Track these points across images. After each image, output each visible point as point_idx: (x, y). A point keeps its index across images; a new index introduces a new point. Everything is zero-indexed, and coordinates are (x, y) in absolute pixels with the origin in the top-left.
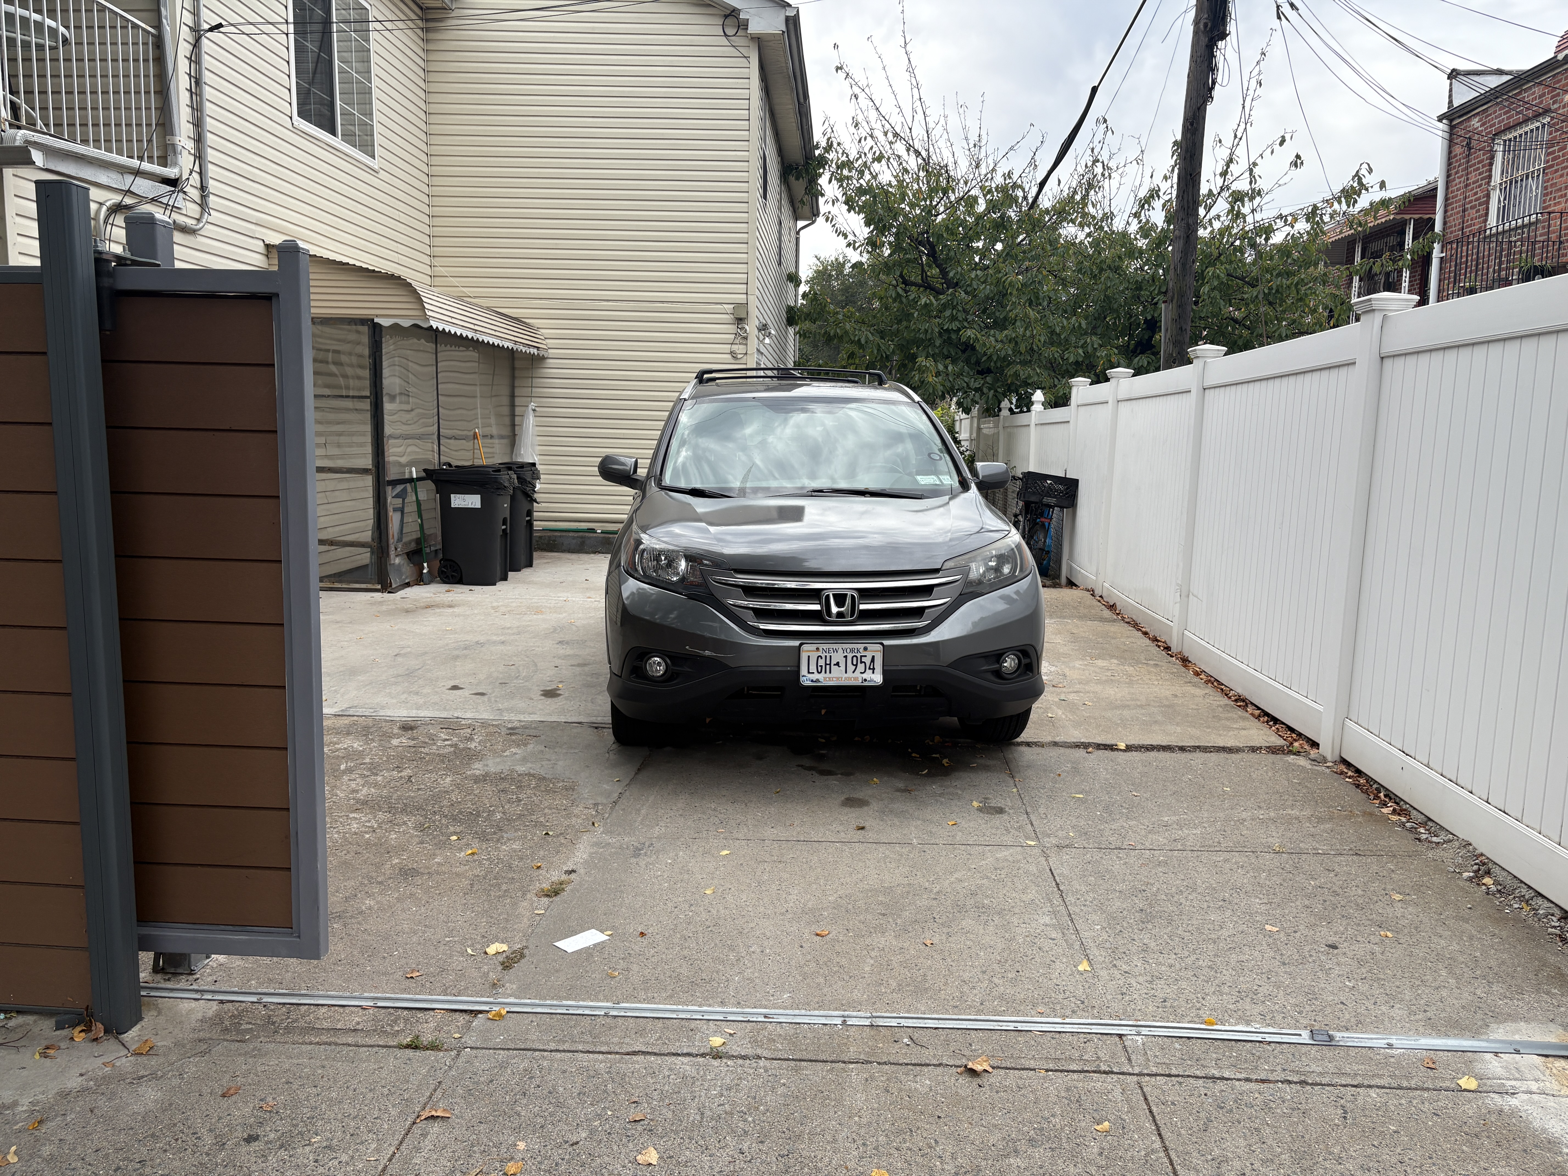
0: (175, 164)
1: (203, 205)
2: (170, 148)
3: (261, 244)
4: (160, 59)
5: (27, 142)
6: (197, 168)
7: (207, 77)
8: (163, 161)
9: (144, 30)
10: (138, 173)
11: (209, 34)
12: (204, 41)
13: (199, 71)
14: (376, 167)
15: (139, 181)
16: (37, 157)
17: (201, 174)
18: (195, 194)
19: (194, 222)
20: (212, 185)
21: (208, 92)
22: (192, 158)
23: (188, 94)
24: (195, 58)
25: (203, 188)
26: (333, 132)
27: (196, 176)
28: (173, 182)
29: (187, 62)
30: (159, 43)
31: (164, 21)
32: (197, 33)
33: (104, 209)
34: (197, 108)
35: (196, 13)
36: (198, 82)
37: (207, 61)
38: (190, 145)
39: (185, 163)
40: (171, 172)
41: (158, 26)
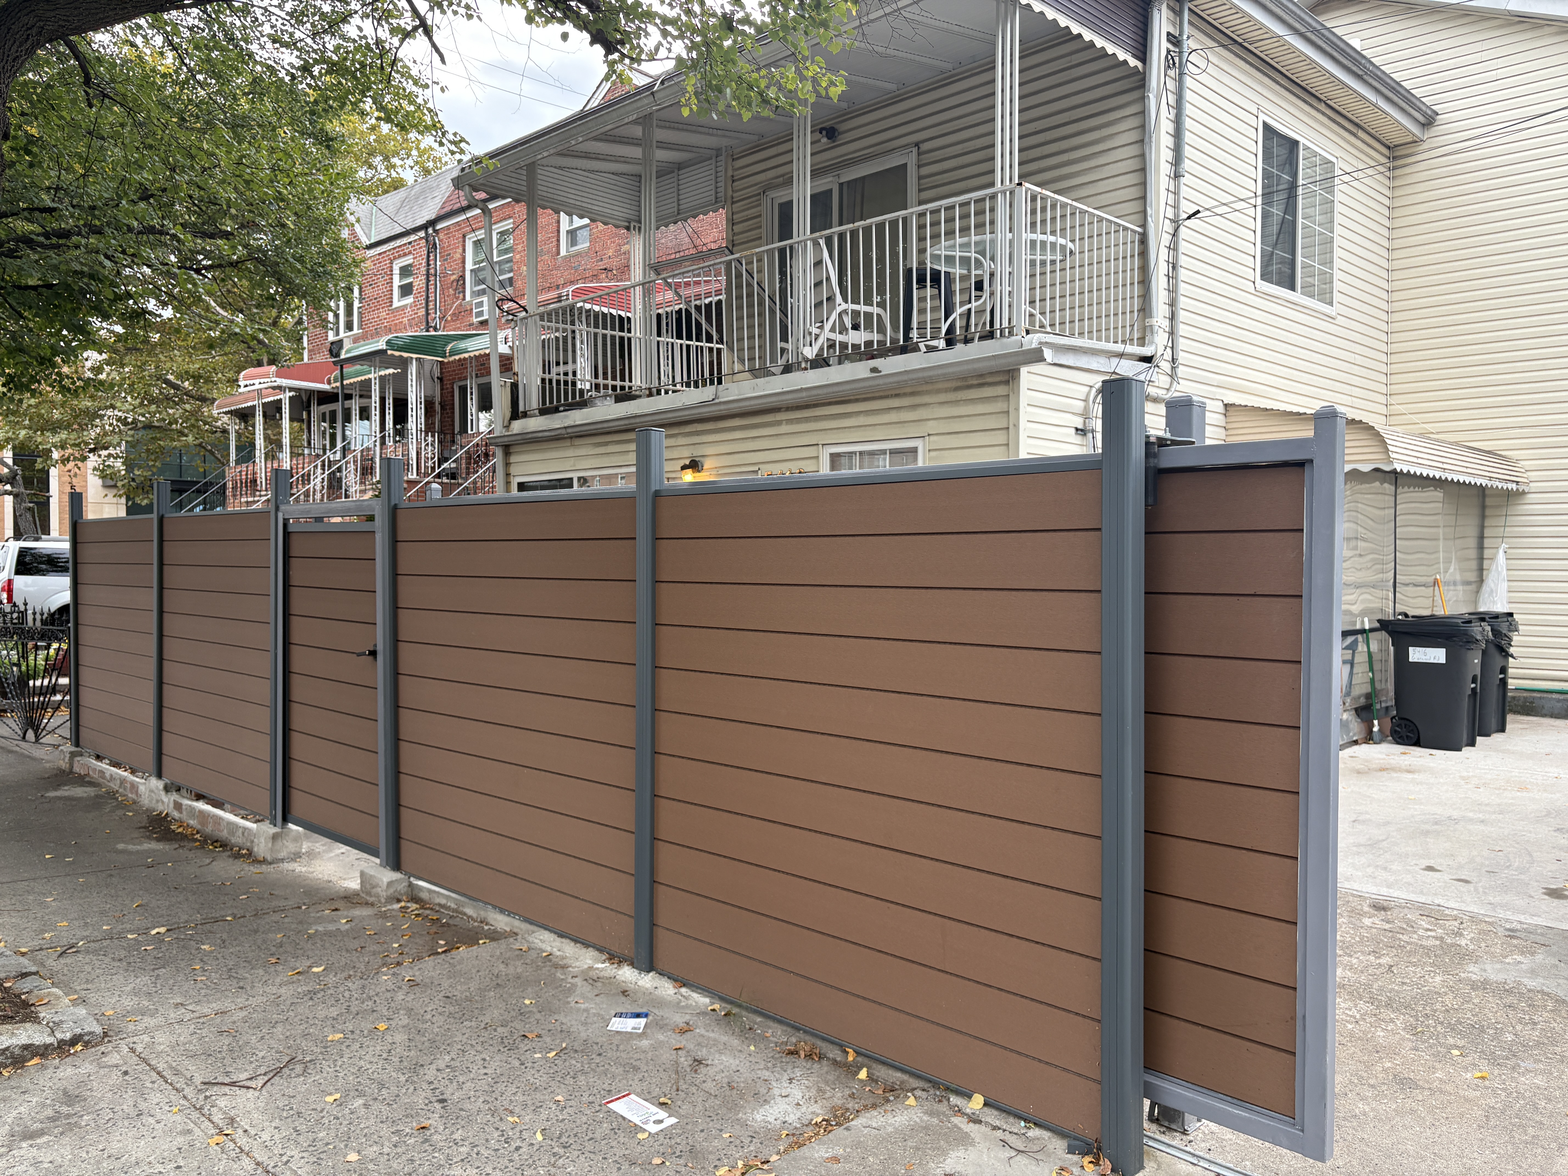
0: (1152, 342)
1: (1173, 376)
2: (1148, 330)
3: (1221, 404)
4: (1144, 254)
5: (1041, 343)
6: (1170, 344)
7: (1183, 260)
8: (1142, 342)
9: (1132, 230)
10: (1121, 355)
11: (1187, 223)
12: (1182, 229)
13: (1176, 257)
14: (1334, 314)
15: (1124, 362)
16: (1048, 354)
17: (1172, 348)
18: (1166, 366)
19: (1164, 392)
20: (1182, 357)
21: (1183, 274)
22: (1167, 335)
23: (1166, 279)
24: (1173, 247)
25: (1173, 360)
26: (1293, 288)
27: (1169, 350)
28: (1148, 359)
29: (1166, 251)
30: (1144, 240)
31: (1149, 219)
32: (1176, 223)
33: (1094, 390)
34: (1173, 291)
35: (1176, 207)
36: (1174, 268)
37: (1183, 246)
38: (1166, 324)
39: (1159, 342)
40: (1147, 351)
41: (1144, 225)
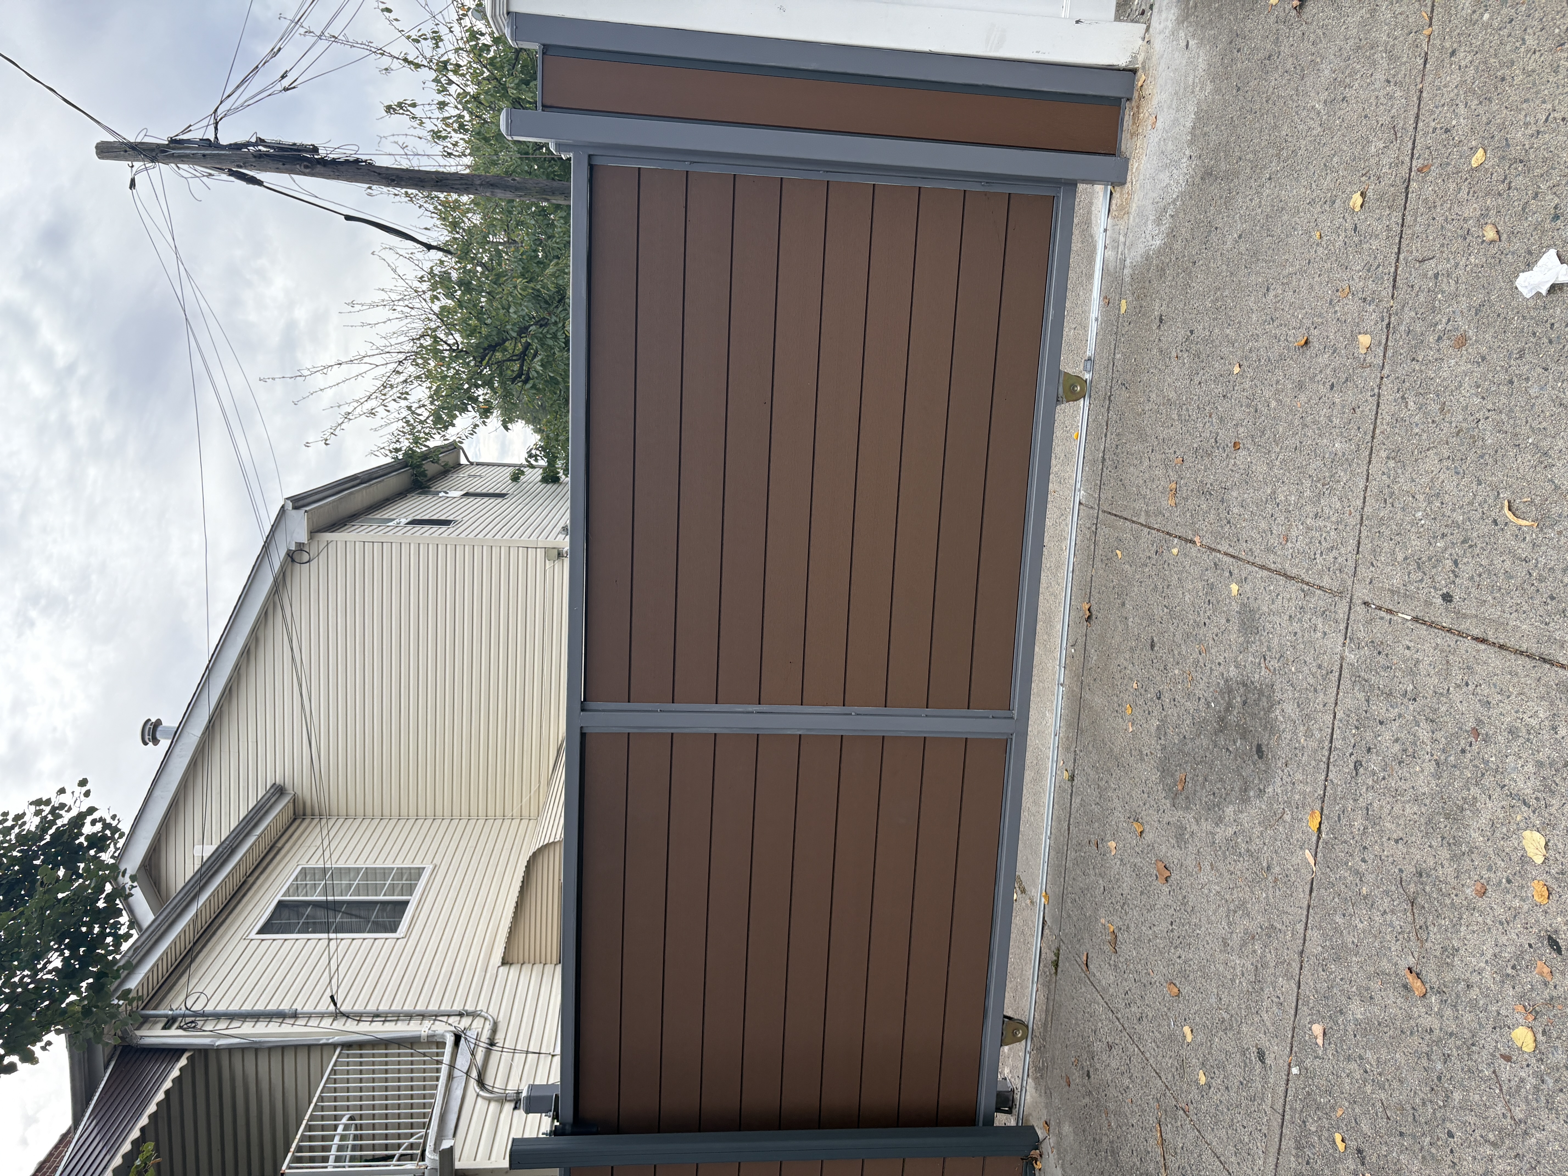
0: (443, 1036)
1: (474, 1015)
2: (430, 1039)
3: (502, 968)
4: (361, 1045)
5: (435, 1150)
6: (445, 1019)
7: (371, 1008)
8: (441, 1044)
9: (338, 1057)
10: (452, 1066)
11: (338, 1006)
12: (343, 1009)
13: (368, 1014)
14: (431, 867)
15: (458, 1065)
16: (445, 1141)
17: (449, 1016)
18: (465, 1022)
19: (487, 1023)
20: (457, 1007)
21: (383, 1008)
22: (437, 1022)
23: (387, 1024)
24: (358, 1017)
25: (461, 1015)
26: (407, 903)
27: (451, 1020)
28: (457, 1038)
29: (361, 1024)
30: (348, 1045)
31: (330, 1041)
32: (339, 1014)
33: (481, 1093)
34: (398, 1016)
35: (322, 1016)
36: (378, 1016)
37: (358, 1008)
38: (427, 1023)
39: (443, 1029)
40: (450, 1040)
41: (335, 1046)
